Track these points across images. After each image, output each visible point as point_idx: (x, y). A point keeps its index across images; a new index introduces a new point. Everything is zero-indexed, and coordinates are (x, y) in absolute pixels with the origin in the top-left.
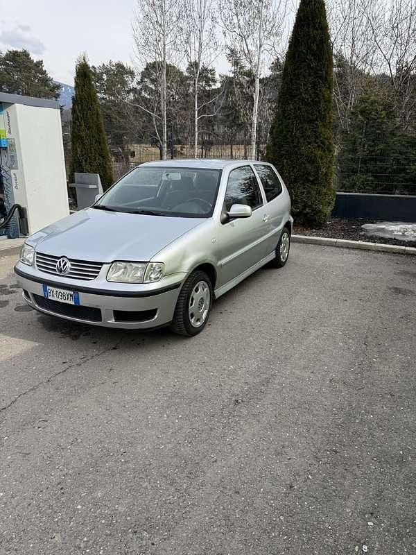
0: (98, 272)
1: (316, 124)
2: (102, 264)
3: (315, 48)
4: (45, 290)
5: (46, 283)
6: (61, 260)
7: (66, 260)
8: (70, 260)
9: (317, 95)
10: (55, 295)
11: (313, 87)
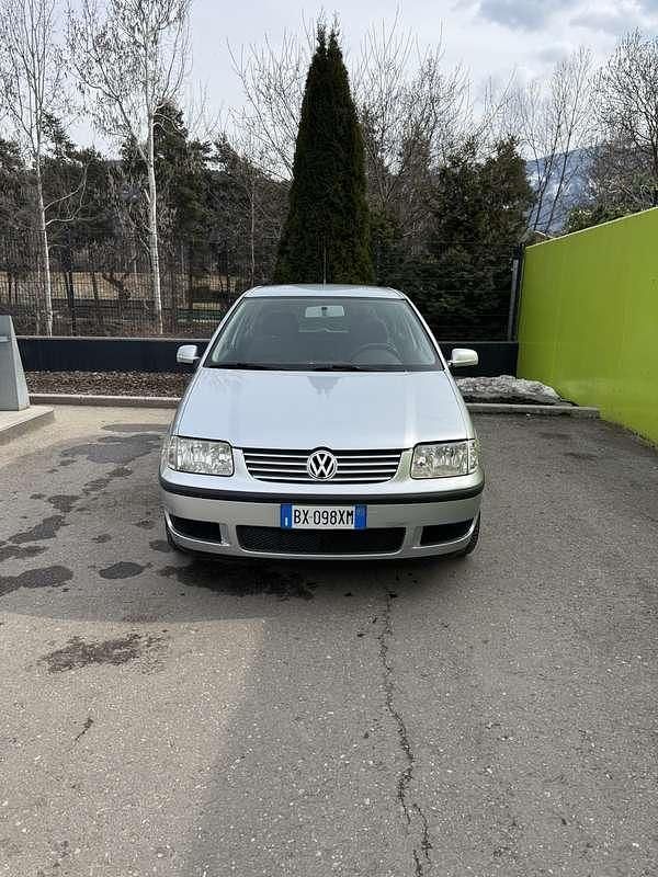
0: (395, 467)
1: (352, 242)
2: (399, 451)
3: (341, 132)
4: (285, 513)
5: (286, 501)
6: (317, 454)
7: (327, 454)
8: (336, 453)
9: (351, 200)
10: (309, 519)
11: (343, 187)
